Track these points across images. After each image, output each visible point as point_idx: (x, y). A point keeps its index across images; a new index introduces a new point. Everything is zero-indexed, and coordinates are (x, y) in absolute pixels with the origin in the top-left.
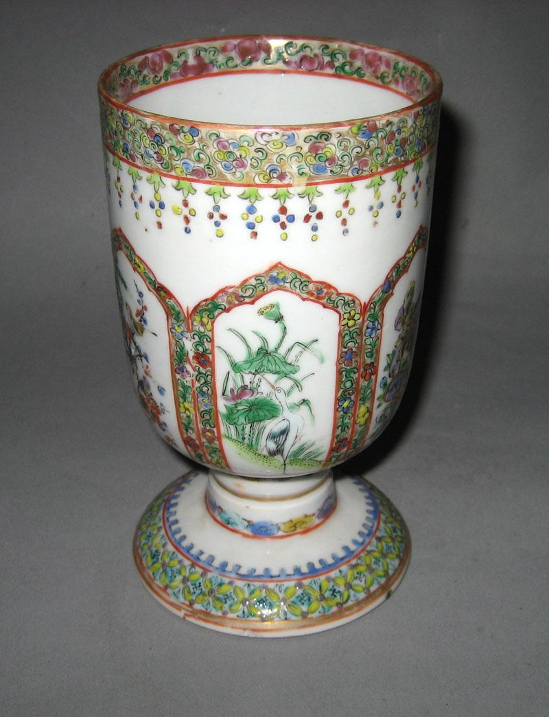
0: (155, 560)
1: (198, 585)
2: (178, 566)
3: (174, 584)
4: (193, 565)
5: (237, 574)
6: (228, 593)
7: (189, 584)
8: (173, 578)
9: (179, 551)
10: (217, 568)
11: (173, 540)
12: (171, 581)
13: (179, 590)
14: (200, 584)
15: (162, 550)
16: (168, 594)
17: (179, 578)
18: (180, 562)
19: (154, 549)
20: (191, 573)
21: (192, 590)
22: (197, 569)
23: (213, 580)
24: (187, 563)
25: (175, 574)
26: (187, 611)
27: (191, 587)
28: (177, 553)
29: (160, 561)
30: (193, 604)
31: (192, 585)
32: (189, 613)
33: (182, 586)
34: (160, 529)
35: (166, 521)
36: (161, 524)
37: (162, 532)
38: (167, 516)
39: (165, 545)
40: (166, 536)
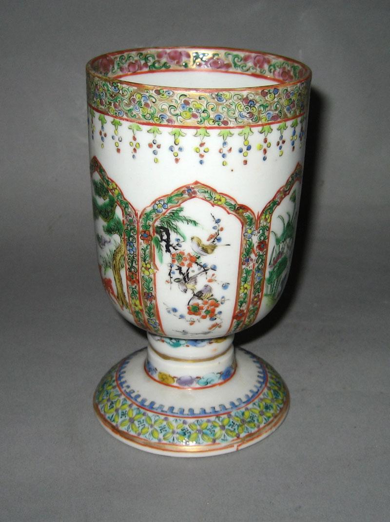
0: (187, 435)
1: (232, 424)
2: (210, 424)
3: (217, 435)
4: (218, 416)
5: (244, 403)
6: (251, 415)
7: (227, 427)
8: (213, 433)
9: (200, 417)
10: (232, 408)
11: (187, 416)
12: (214, 435)
13: (224, 435)
14: (233, 422)
15: (187, 426)
16: (219, 444)
17: (217, 430)
18: (209, 421)
19: (179, 431)
20: (222, 421)
21: (232, 429)
22: (223, 416)
23: (237, 414)
24: (213, 418)
25: (213, 430)
26: (237, 443)
27: (230, 428)
28: (200, 419)
29: (192, 432)
30: (239, 435)
31: (229, 426)
32: (240, 443)
33: (224, 432)
34: (166, 419)
35: (163, 413)
36: (162, 417)
37: (171, 419)
38: (159, 411)
39: (184, 423)
40: (177, 418)
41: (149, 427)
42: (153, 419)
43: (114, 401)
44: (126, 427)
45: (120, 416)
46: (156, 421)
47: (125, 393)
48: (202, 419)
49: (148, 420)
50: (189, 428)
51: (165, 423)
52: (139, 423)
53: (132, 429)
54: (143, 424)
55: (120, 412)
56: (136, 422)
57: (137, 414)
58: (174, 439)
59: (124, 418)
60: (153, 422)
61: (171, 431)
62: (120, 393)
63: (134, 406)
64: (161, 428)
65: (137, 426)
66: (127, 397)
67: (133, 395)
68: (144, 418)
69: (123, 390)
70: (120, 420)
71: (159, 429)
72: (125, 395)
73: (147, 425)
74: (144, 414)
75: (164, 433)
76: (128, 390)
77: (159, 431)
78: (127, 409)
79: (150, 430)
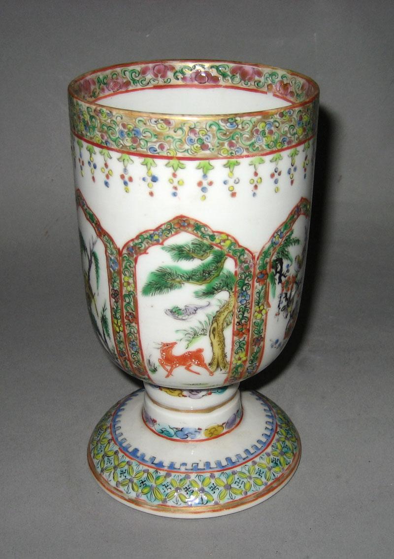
0: (278, 463)
2: (280, 443)
3: (290, 447)
4: (276, 432)
9: (270, 442)
11: (263, 449)
12: (289, 449)
15: (272, 457)
17: (287, 443)
18: (277, 441)
19: (271, 464)
20: (282, 434)
22: (278, 430)
23: (280, 422)
24: (277, 436)
25: (285, 445)
28: (272, 444)
29: (278, 458)
34: (255, 463)
35: (246, 461)
36: (250, 463)
37: (257, 459)
38: (241, 461)
39: (268, 455)
40: (261, 455)
41: (249, 480)
42: (244, 470)
43: (186, 486)
44: (228, 496)
45: (211, 492)
46: (249, 471)
47: (189, 471)
48: (273, 442)
49: (242, 475)
50: (275, 457)
51: (257, 467)
52: (237, 483)
53: (235, 494)
54: (241, 483)
55: (207, 489)
56: (233, 486)
57: (228, 477)
58: (274, 475)
59: (217, 492)
60: (248, 474)
61: (266, 469)
62: (183, 475)
63: (217, 474)
64: (258, 473)
65: (238, 487)
66: (197, 473)
67: (201, 466)
68: (236, 476)
69: (183, 470)
70: (215, 496)
71: (257, 476)
72: (192, 473)
73: (245, 480)
74: (234, 473)
75: (263, 475)
76: (189, 467)
77: (260, 477)
78: (213, 481)
79: (252, 482)
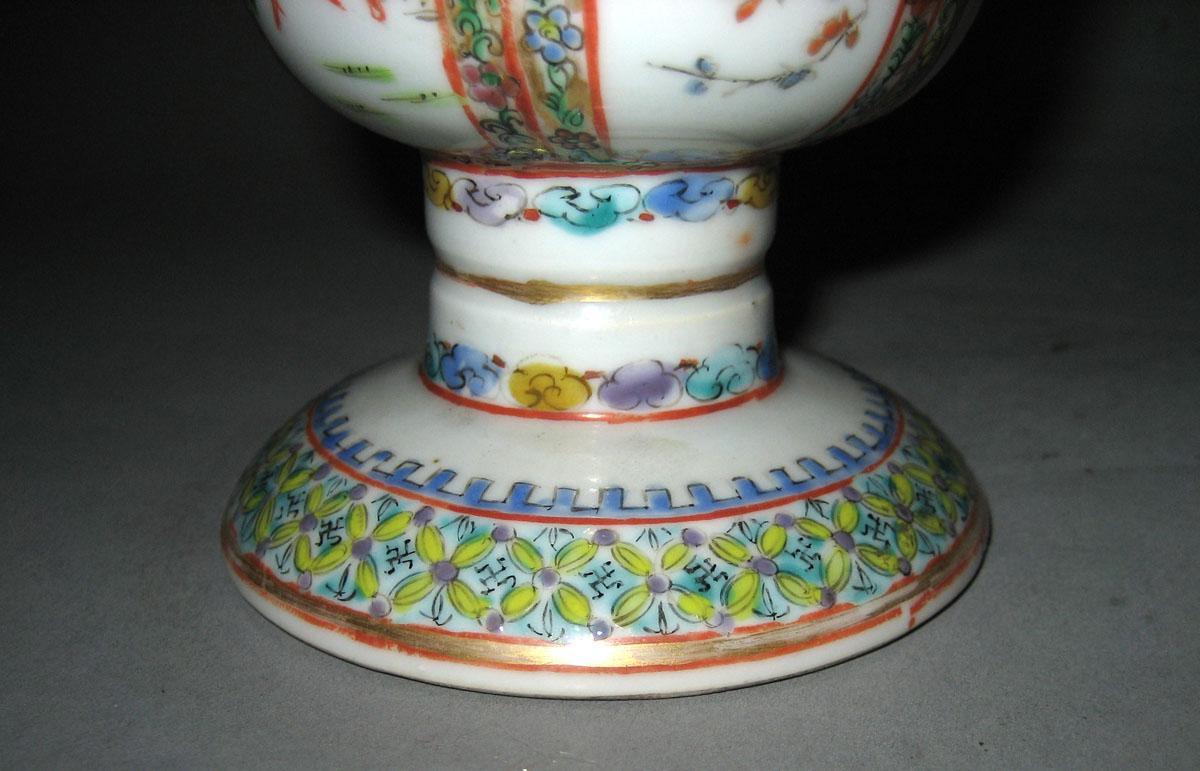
0: (717, 587)
1: (872, 524)
2: (793, 534)
3: (835, 573)
4: (812, 500)
5: (874, 448)
6: (916, 491)
7: (858, 537)
8: (815, 563)
9: (744, 511)
10: (845, 466)
11: (690, 512)
12: (823, 573)
13: (860, 570)
14: (870, 516)
15: (703, 553)
16: (849, 606)
17: (829, 550)
18: (785, 522)
19: (677, 575)
20: (834, 516)
21: (879, 544)
22: (830, 498)
23: (873, 489)
24: (796, 509)
25: (811, 552)
26: (909, 596)
27: (869, 539)
28: (746, 518)
29: (732, 572)
30: (910, 567)
31: (865, 533)
32: (916, 599)
33: (853, 557)
34: (605, 538)
35: (580, 516)
36: (589, 532)
37: (627, 534)
38: (562, 511)
39: (691, 540)
40: (656, 528)
41: (538, 584)
42: (544, 544)
43: (334, 518)
44: (426, 606)
45: (384, 567)
46: (560, 555)
47: (380, 479)
48: (759, 515)
49: (523, 555)
50: (714, 560)
51: (604, 554)
52: (485, 574)
53: (457, 606)
54: (501, 577)
55: (378, 550)
56: (469, 577)
57: (464, 542)
58: (662, 617)
59: (402, 571)
60: (548, 560)
61: (641, 581)
62: (353, 483)
63: (441, 515)
64: (592, 579)
65: (478, 588)
66: (391, 489)
67: (420, 477)
68: (500, 550)
69: (365, 470)
70: (387, 584)
71: (583, 584)
72: (379, 485)
73: (523, 578)
74: (498, 536)
75: (610, 595)
76: (389, 467)
77: (591, 593)
78: (412, 532)
79: (545, 594)
